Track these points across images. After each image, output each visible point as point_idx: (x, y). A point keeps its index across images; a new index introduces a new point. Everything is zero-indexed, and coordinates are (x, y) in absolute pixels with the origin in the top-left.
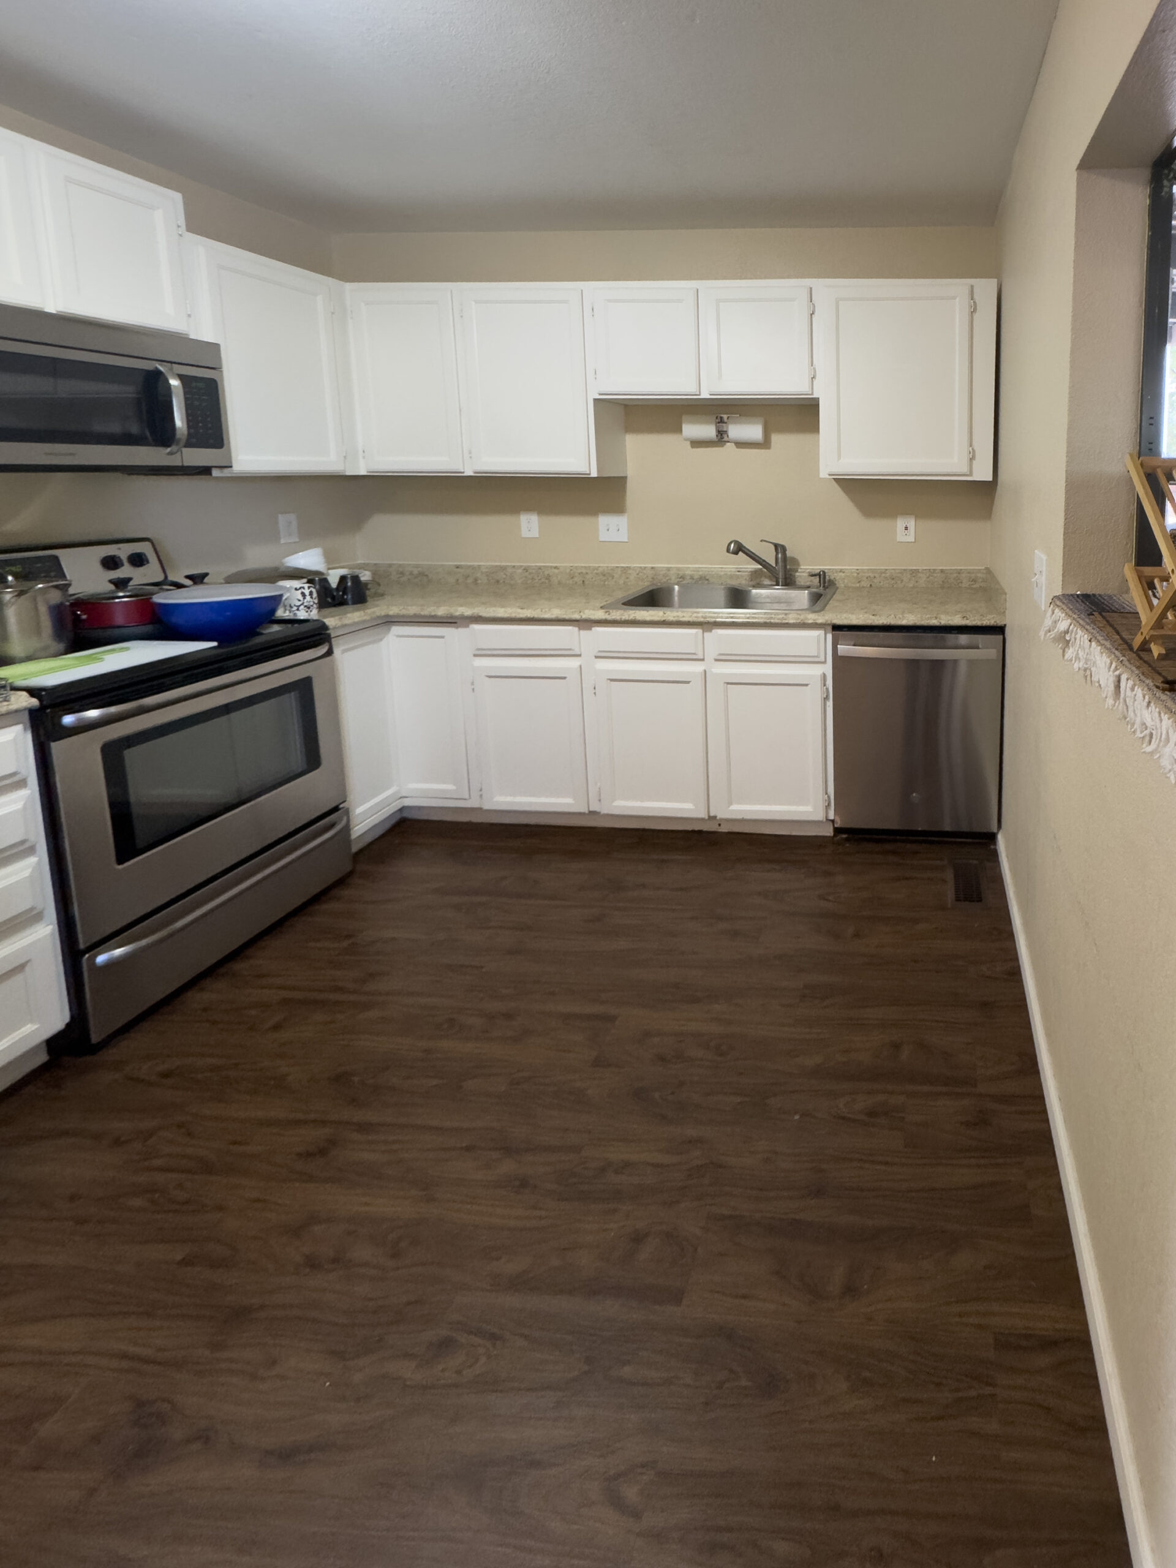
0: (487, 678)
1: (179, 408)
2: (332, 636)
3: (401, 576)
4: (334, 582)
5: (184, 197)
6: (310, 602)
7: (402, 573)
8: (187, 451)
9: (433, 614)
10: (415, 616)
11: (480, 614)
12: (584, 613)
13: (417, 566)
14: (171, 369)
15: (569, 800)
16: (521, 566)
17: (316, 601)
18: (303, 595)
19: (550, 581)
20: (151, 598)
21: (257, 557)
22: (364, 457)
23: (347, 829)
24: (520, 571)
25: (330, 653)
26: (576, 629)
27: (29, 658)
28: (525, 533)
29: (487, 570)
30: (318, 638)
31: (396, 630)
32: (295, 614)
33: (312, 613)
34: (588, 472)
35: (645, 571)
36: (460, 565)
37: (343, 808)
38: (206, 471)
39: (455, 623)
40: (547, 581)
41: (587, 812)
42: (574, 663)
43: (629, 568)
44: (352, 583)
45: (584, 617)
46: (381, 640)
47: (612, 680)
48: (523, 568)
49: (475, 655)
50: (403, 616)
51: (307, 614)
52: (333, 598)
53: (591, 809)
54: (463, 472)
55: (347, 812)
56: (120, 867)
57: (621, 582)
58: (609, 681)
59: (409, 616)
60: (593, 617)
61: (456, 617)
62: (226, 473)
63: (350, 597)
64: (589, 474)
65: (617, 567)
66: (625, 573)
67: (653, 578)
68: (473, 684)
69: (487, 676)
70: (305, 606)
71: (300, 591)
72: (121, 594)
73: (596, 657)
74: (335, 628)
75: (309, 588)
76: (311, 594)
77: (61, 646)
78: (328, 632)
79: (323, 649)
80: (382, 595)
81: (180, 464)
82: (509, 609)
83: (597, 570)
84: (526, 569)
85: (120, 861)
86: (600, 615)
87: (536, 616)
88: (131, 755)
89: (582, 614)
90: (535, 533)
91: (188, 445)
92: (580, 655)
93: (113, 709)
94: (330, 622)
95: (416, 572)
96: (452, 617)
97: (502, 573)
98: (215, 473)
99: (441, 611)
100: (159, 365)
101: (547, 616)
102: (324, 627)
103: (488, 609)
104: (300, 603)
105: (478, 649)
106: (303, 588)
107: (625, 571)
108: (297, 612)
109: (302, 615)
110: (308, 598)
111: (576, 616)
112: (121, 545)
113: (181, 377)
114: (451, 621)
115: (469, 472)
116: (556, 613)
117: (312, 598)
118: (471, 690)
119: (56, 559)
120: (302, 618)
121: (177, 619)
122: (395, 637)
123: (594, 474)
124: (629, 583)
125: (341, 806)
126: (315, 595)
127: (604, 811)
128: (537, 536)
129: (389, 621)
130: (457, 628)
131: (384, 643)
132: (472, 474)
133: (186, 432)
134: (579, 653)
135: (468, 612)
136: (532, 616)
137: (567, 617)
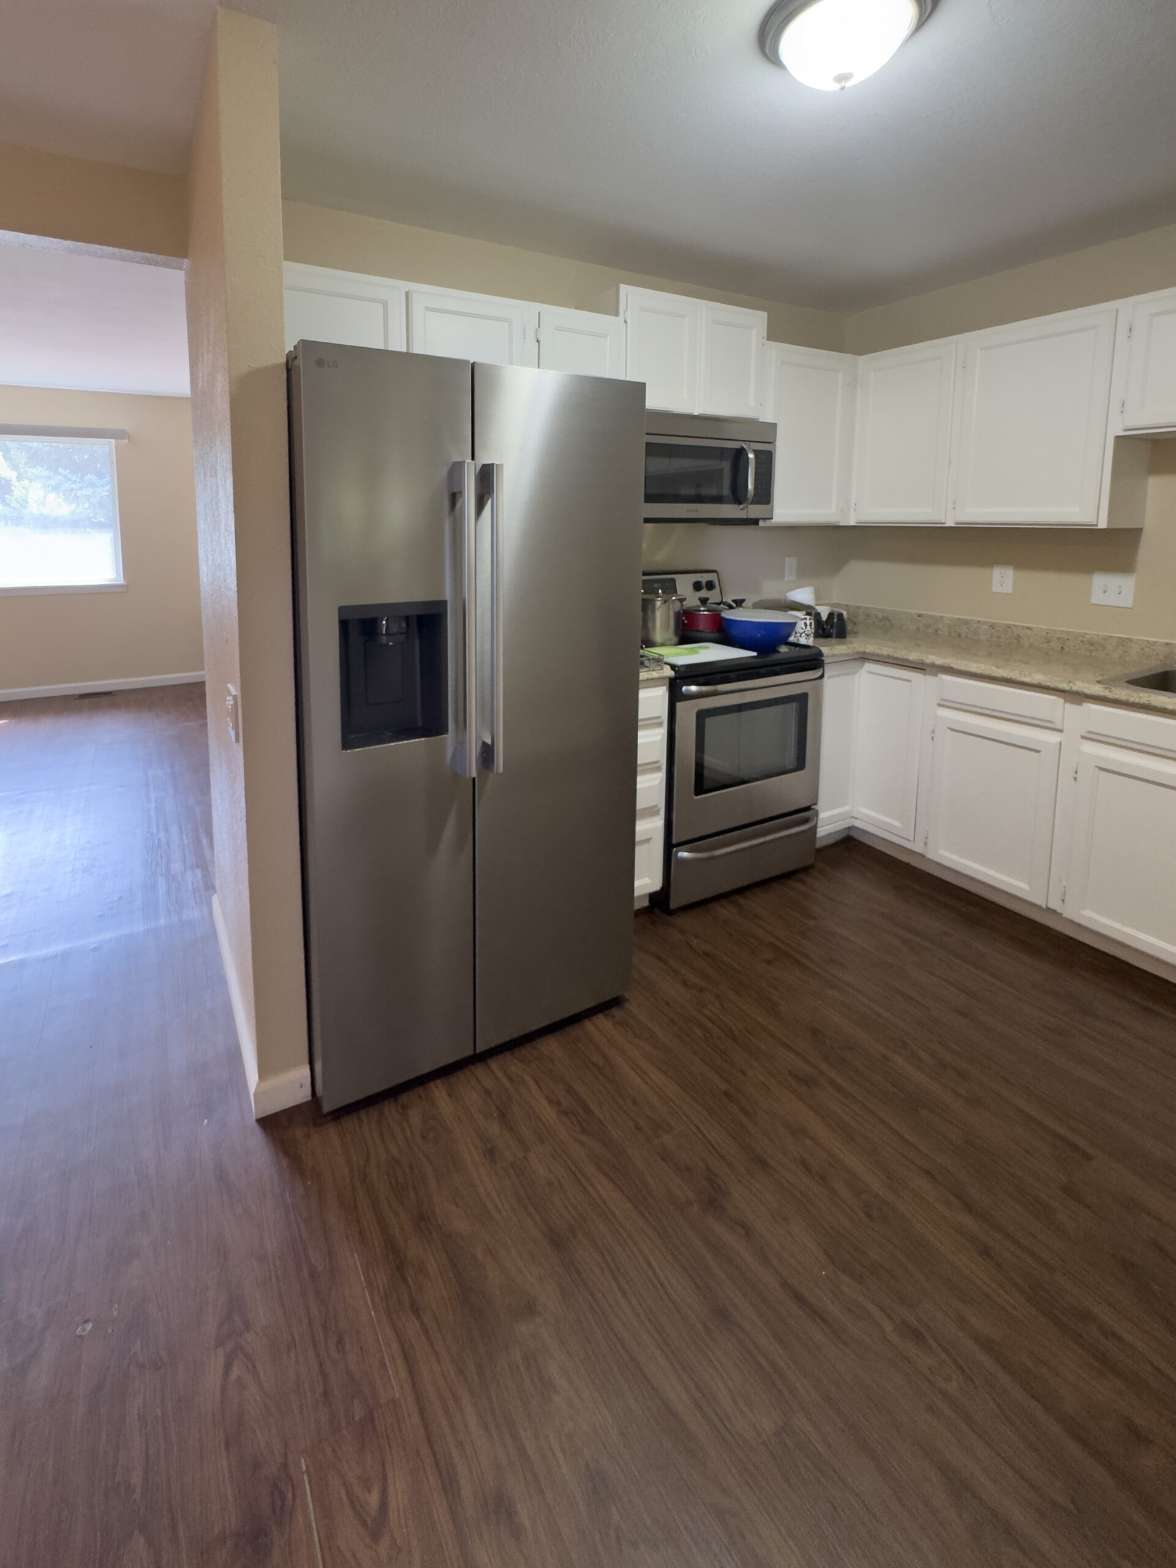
0: (948, 730)
1: (752, 475)
2: (825, 662)
3: (867, 617)
4: (824, 617)
5: (768, 315)
6: (809, 631)
7: (868, 616)
8: (751, 507)
9: (905, 657)
10: (888, 656)
11: (951, 665)
12: (1074, 684)
13: (882, 611)
14: (749, 446)
15: (1026, 887)
16: (987, 622)
17: (813, 631)
18: (806, 624)
19: (1019, 642)
20: (720, 614)
21: (771, 590)
22: (855, 510)
23: (814, 829)
24: (985, 627)
25: (822, 677)
26: (1061, 701)
27: (663, 645)
28: (996, 588)
29: (949, 622)
30: (815, 662)
31: (868, 666)
32: (798, 640)
33: (809, 641)
34: (1095, 523)
35: (1154, 647)
36: (923, 614)
37: (814, 809)
38: (755, 522)
39: (924, 670)
40: (1015, 642)
41: (1044, 906)
42: (1054, 738)
43: (1130, 640)
44: (838, 620)
45: (1075, 688)
46: (856, 673)
47: (1101, 769)
48: (989, 624)
49: (939, 705)
50: (878, 655)
51: (806, 641)
52: (824, 630)
53: (1049, 906)
54: (945, 523)
55: (817, 814)
56: (695, 798)
57: (1116, 656)
58: (1097, 770)
59: (882, 656)
60: (1086, 691)
61: (927, 665)
62: (768, 523)
63: (834, 631)
64: (1097, 525)
65: (1111, 637)
66: (1123, 645)
67: (1166, 657)
68: (933, 732)
69: (949, 728)
70: (806, 634)
71: (803, 621)
72: (702, 609)
73: (1083, 737)
74: (827, 656)
75: (810, 619)
76: (811, 624)
77: (675, 639)
78: (823, 658)
79: (816, 674)
80: (856, 633)
81: (746, 517)
82: (983, 665)
83: (1083, 637)
84: (992, 626)
85: (696, 794)
86: (1097, 690)
87: (1013, 677)
88: (709, 722)
89: (1071, 685)
90: (1008, 588)
91: (753, 503)
92: (1061, 731)
93: (704, 688)
94: (825, 650)
95: (880, 615)
96: (923, 663)
97: (965, 627)
98: (761, 523)
99: (913, 656)
100: (745, 444)
101: (1027, 680)
102: (820, 654)
103: (959, 662)
104: (803, 631)
105: (943, 700)
106: (806, 619)
107: (1123, 643)
108: (800, 638)
109: (803, 641)
110: (808, 627)
111: (1064, 686)
112: (703, 574)
113: (756, 452)
114: (919, 667)
115: (950, 523)
116: (1037, 678)
117: (811, 628)
118: (930, 739)
119: (674, 580)
120: (802, 643)
121: (734, 631)
122: (866, 673)
123: (1103, 524)
124: (1127, 659)
125: (813, 807)
126: (813, 626)
127: (1067, 914)
128: (1010, 592)
129: (864, 658)
130: (925, 675)
131: (857, 676)
132: (953, 525)
133: (753, 494)
134: (1061, 728)
135: (939, 661)
136: (1009, 677)
137: (1052, 685)
